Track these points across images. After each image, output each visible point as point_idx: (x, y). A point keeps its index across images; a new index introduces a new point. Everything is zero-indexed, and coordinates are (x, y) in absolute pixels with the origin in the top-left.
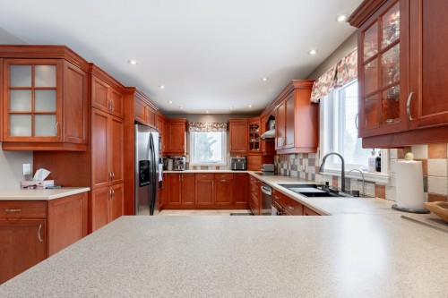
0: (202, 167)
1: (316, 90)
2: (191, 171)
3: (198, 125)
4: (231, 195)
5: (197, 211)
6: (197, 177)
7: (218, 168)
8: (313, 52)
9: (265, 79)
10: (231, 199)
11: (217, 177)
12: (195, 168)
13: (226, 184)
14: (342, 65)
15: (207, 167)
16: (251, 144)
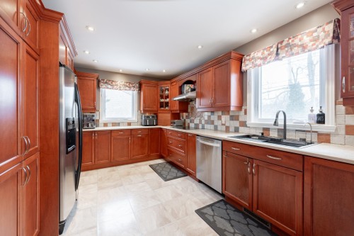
0: (114, 124)
1: (247, 62)
2: (101, 128)
3: (110, 83)
4: (147, 148)
5: (114, 168)
6: (113, 134)
7: (129, 124)
8: (254, 31)
9: (200, 47)
10: (146, 151)
11: (133, 133)
12: (105, 125)
13: (142, 139)
14: (284, 44)
15: (119, 124)
16: (162, 103)
